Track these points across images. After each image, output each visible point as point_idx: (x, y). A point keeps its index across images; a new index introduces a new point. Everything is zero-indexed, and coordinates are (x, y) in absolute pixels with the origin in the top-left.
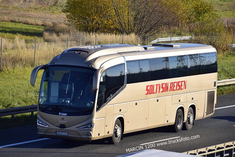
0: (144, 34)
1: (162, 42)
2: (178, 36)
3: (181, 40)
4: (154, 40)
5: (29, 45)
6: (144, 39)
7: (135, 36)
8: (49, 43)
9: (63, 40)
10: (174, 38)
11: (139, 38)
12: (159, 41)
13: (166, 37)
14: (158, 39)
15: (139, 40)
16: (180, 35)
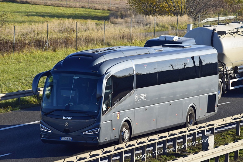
0: (194, 15)
1: (210, 21)
2: (224, 16)
3: (228, 20)
4: (203, 20)
5: (99, 27)
6: (195, 19)
7: (188, 17)
8: (115, 25)
9: (126, 22)
10: (220, 18)
11: (191, 19)
12: (208, 20)
13: (214, 17)
14: (207, 19)
15: (191, 20)
16: (226, 15)
